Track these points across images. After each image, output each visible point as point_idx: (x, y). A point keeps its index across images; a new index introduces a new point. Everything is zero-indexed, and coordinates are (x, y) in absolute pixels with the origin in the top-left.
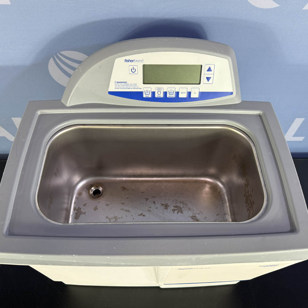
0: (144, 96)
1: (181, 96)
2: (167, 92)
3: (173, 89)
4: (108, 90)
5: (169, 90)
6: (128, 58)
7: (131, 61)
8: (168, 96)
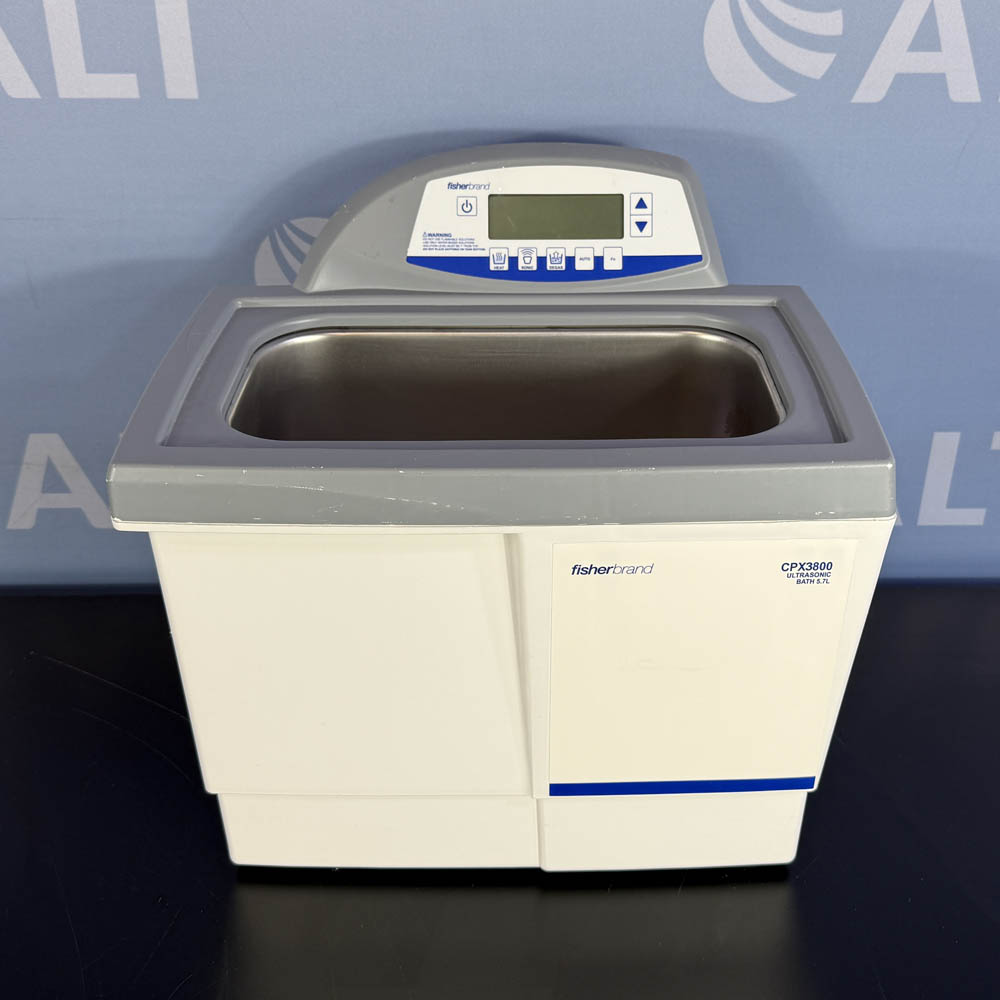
0: (492, 267)
1: (580, 266)
2: (546, 258)
3: (561, 251)
4: (406, 252)
5: (551, 252)
6: (455, 179)
7: (461, 187)
8: (549, 266)
